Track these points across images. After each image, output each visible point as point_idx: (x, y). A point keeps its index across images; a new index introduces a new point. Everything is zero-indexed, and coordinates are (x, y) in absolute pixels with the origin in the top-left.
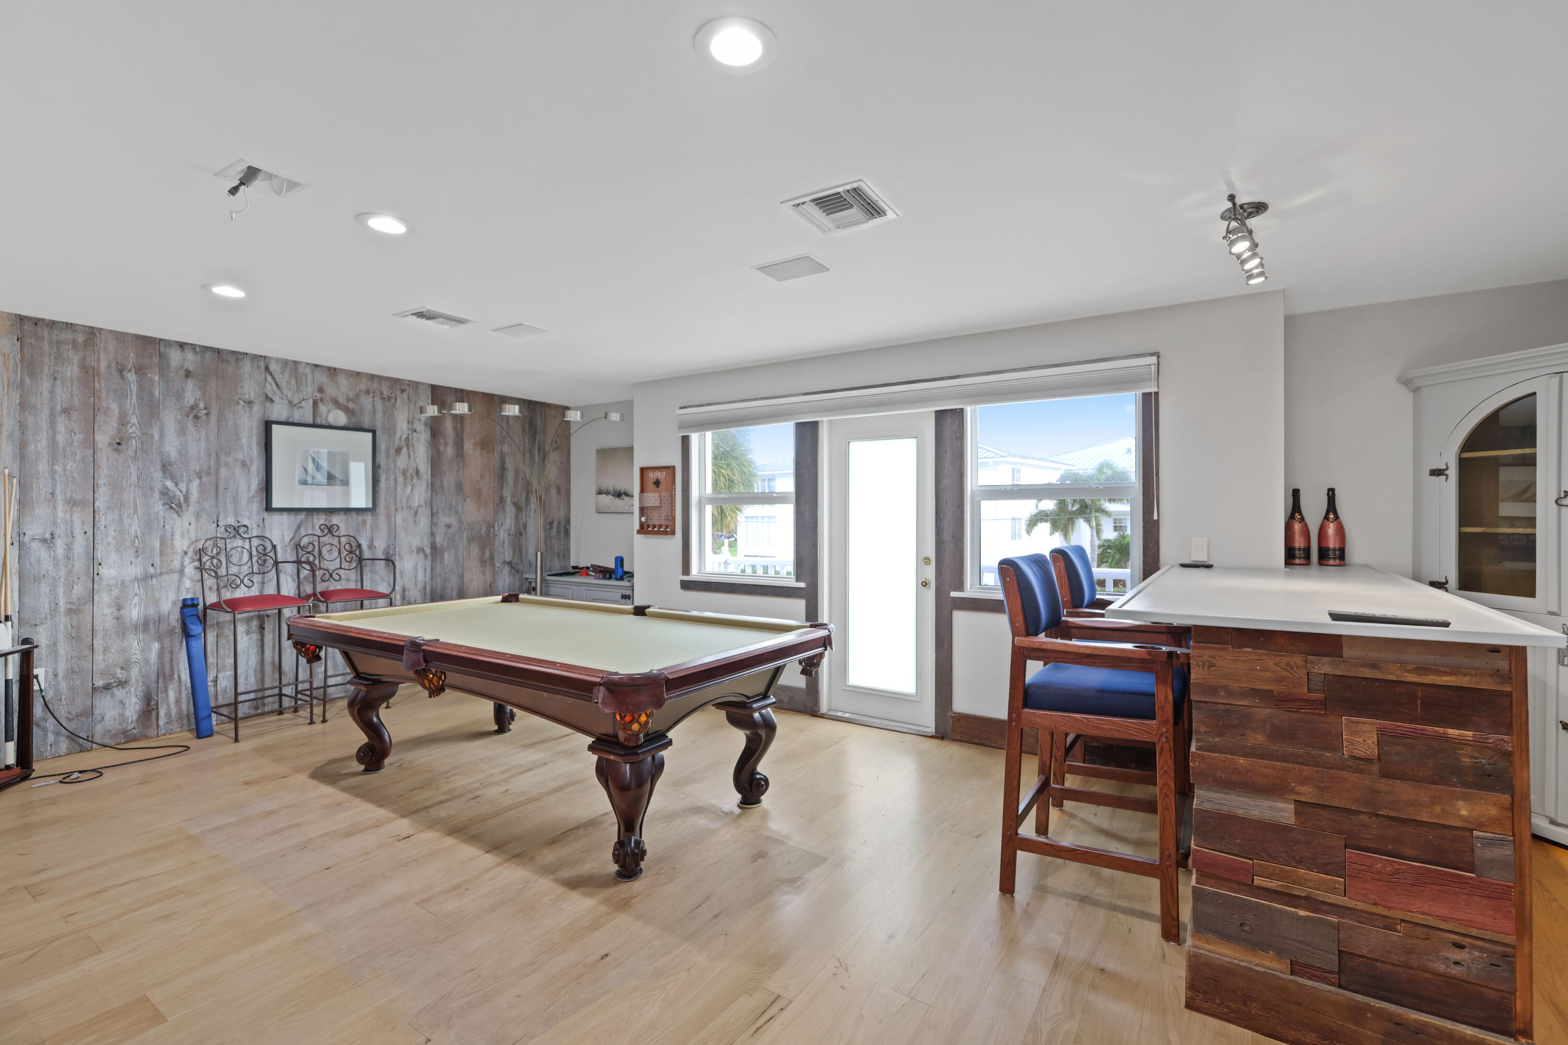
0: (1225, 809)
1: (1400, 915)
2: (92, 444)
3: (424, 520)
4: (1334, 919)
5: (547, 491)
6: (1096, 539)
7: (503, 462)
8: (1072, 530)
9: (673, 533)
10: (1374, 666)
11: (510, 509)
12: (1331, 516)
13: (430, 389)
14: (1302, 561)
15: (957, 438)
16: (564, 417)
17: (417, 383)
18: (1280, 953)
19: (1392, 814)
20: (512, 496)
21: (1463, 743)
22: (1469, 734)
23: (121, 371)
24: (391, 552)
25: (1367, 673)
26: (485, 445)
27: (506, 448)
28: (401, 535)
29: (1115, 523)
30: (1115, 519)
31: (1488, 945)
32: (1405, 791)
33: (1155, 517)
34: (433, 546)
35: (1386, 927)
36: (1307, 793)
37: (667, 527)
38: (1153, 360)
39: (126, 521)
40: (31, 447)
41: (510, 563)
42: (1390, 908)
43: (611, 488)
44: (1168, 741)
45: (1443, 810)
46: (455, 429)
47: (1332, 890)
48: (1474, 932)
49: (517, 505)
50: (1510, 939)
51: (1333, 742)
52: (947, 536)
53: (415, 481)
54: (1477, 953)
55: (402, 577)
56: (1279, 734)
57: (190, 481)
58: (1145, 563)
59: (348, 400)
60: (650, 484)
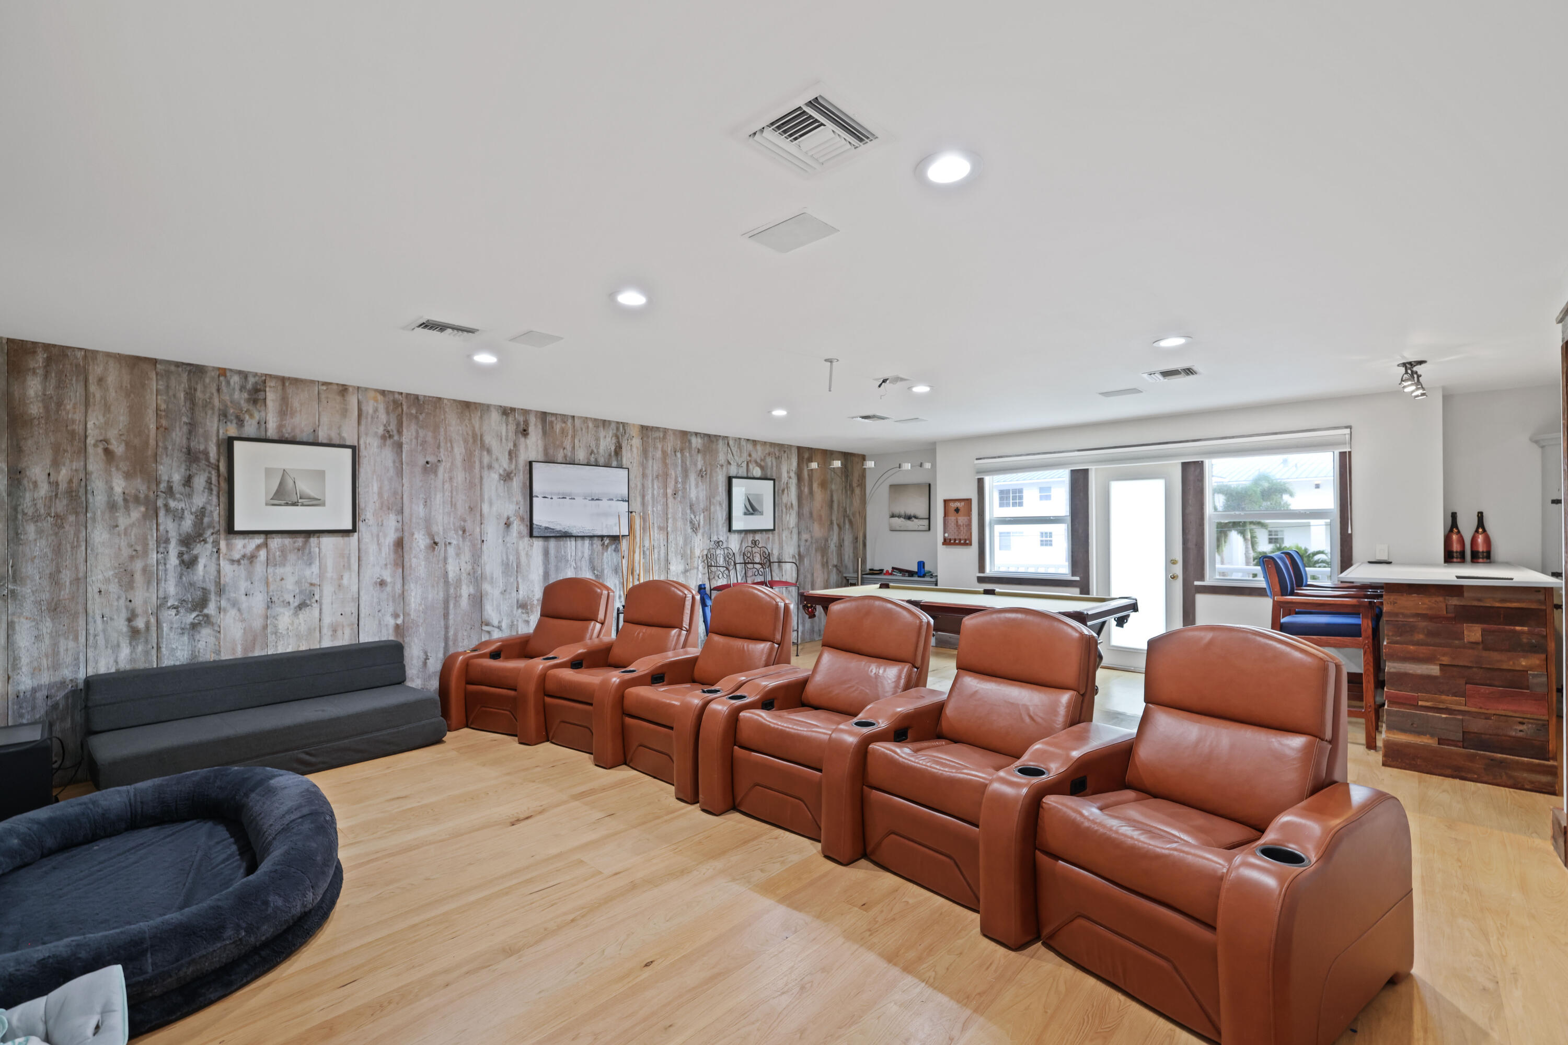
0: (1402, 671)
1: (1493, 712)
2: (666, 495)
3: (795, 536)
4: (1460, 717)
5: (854, 515)
6: (1251, 551)
7: (832, 496)
8: (1225, 542)
9: (970, 544)
10: (1479, 600)
11: (836, 527)
12: (1480, 530)
13: (797, 450)
14: (1459, 560)
15: (1198, 480)
16: (863, 465)
17: (791, 446)
18: (1432, 736)
19: (1488, 666)
20: (837, 520)
21: (1522, 633)
22: (1526, 628)
23: (675, 452)
24: (781, 558)
25: (1476, 603)
26: (824, 485)
27: (833, 487)
28: (785, 547)
29: (1270, 535)
30: (1270, 531)
31: (1535, 721)
32: (1495, 656)
33: (1350, 532)
34: (799, 554)
35: (1486, 719)
36: (1446, 660)
37: (966, 540)
38: (1348, 431)
39: (678, 538)
40: (646, 498)
41: (836, 566)
42: (1488, 709)
43: (903, 513)
44: (1369, 648)
45: (1514, 663)
46: (809, 475)
47: (1460, 704)
48: (1529, 716)
49: (839, 525)
50: (1546, 718)
51: (1460, 636)
52: (1191, 545)
53: (791, 510)
54: (1530, 726)
55: (785, 574)
56: (1430, 634)
57: (700, 514)
58: (1342, 562)
59: (761, 460)
60: (952, 511)
